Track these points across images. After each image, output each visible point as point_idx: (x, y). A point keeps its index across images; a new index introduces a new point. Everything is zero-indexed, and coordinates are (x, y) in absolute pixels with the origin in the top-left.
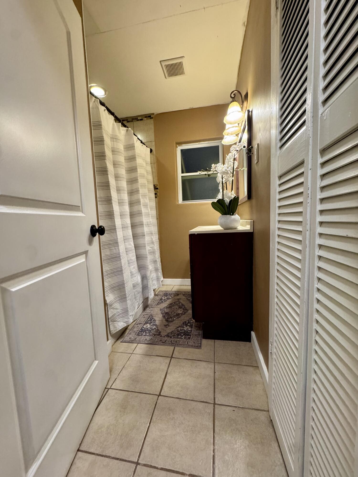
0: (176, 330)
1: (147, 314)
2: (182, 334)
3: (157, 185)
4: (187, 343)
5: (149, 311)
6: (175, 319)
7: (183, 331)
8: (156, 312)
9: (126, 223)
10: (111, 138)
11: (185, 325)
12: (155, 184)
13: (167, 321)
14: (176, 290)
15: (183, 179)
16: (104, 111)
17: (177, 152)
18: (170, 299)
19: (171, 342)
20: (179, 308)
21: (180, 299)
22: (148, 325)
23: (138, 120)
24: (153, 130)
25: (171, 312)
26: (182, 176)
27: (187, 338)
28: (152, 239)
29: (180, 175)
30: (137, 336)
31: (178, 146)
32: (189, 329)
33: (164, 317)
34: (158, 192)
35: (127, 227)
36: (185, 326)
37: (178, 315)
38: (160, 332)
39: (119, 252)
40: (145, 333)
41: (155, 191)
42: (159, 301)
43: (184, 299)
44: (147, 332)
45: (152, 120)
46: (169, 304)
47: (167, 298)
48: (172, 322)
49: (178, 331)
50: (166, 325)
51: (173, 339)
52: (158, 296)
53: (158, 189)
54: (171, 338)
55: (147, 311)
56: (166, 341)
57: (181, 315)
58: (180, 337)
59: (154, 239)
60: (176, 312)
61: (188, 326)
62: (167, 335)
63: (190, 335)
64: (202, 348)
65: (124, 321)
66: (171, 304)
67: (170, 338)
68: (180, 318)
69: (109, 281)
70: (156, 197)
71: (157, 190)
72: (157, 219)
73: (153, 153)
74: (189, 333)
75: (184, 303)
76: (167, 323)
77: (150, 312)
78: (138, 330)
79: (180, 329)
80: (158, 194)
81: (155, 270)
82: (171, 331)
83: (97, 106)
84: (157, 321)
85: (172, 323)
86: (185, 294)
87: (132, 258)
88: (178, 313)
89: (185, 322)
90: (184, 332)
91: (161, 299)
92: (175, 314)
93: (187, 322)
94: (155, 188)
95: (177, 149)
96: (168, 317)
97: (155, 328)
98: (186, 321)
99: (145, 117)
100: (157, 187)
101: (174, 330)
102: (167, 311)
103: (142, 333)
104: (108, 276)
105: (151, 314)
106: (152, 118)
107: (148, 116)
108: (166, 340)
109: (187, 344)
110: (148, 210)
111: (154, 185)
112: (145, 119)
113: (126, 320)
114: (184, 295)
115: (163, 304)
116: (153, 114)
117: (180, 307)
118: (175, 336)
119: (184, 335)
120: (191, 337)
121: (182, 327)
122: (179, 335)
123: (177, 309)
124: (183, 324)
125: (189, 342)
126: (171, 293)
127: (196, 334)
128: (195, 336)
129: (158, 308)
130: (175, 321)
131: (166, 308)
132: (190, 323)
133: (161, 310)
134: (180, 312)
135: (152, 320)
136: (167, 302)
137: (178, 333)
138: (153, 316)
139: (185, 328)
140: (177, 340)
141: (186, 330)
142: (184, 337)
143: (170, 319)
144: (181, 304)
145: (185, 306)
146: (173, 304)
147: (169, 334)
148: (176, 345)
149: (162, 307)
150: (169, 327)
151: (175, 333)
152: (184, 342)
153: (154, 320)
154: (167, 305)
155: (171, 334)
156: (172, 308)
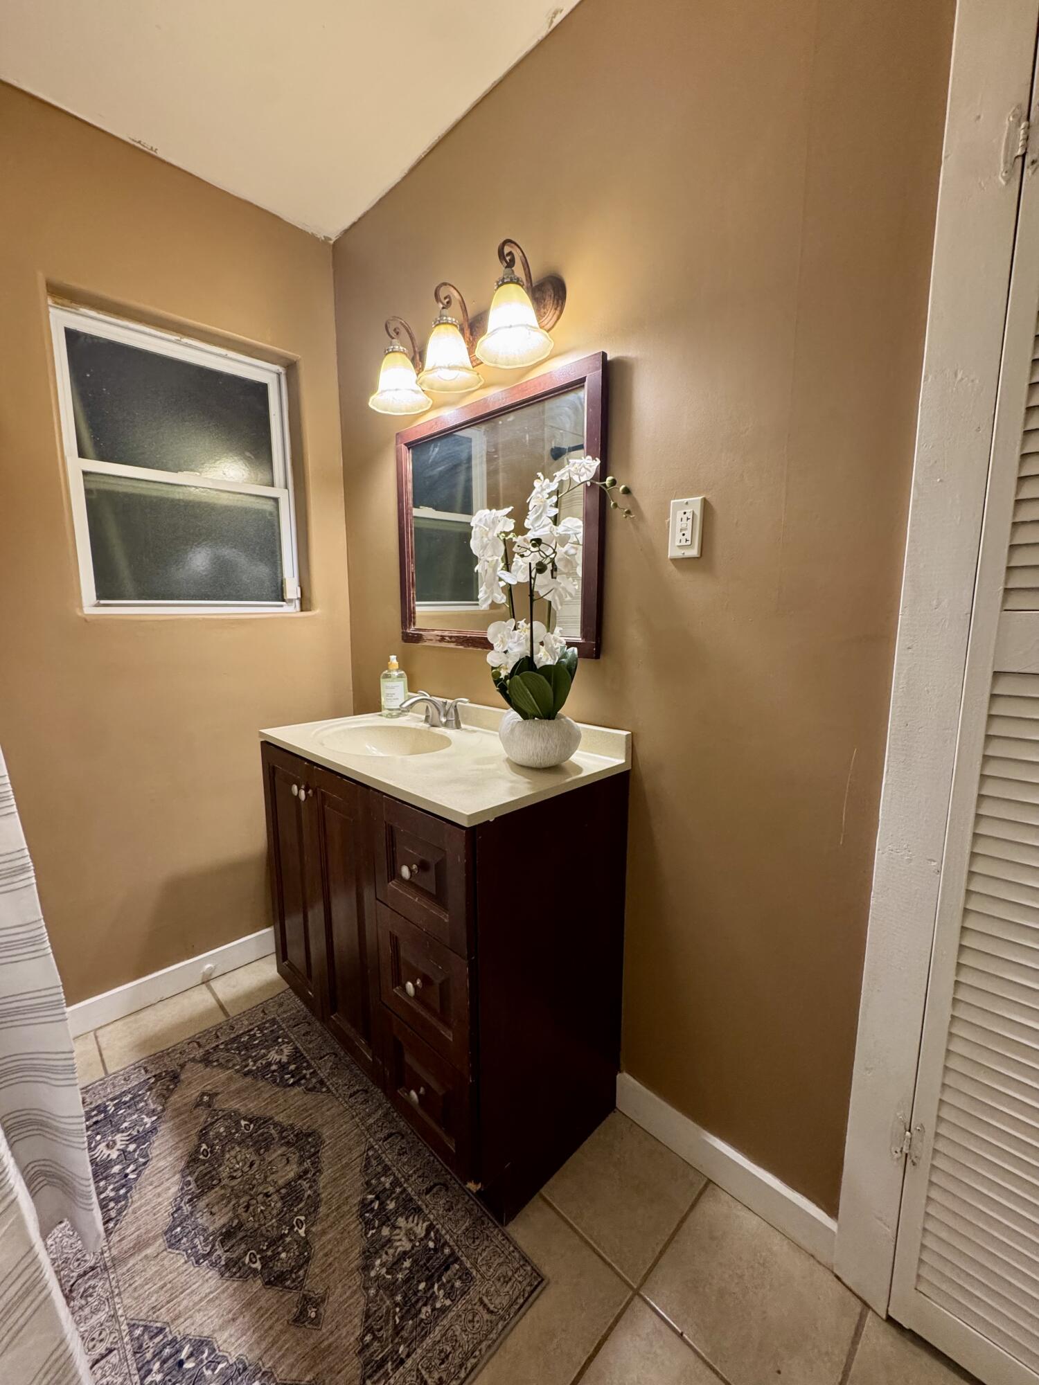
0: (372, 1292)
2: (422, 1286)
4: (487, 1316)
6: (302, 1232)
7: (407, 1264)
11: (382, 1224)
13: (275, 1280)
14: (132, 1058)
18: (154, 1130)
20: (257, 1152)
21: (212, 1096)
25: (247, 1207)
26: (85, 473)
27: (458, 1284)
29: (72, 464)
31: (42, 297)
32: (420, 1230)
33: (232, 1268)
36: (386, 1231)
37: (291, 1194)
43: (230, 1078)
46: (179, 1165)
47: (133, 1139)
48: (307, 1261)
49: (391, 1289)
50: (303, 1312)
51: (414, 1356)
54: (402, 1362)
57: (305, 1185)
58: (426, 1310)
60: (271, 1189)
61: (396, 1212)
62: (366, 1365)
63: (457, 1260)
64: (546, 1270)
66: (193, 1160)
67: (395, 1369)
68: (323, 1210)
74: (435, 1250)
75: (253, 1106)
76: (294, 1296)
77: (114, 1316)
79: (382, 1265)
82: (357, 1321)
85: (314, 1268)
86: (208, 1052)
88: (281, 1182)
89: (365, 1206)
90: (415, 1262)
91: (102, 1168)
92: (276, 1204)
93: (371, 1197)
96: (260, 1251)
98: (359, 1199)
101: (363, 1301)
102: (221, 1221)
105: (132, 1327)
109: (493, 1317)
114: (206, 1061)
115: (149, 1193)
117: (262, 1144)
118: (404, 1334)
119: (430, 1280)
120: (468, 1265)
121: (383, 1247)
122: (413, 1305)
123: (252, 1165)
124: (368, 1224)
125: (486, 1300)
126: (124, 1093)
127: (464, 1228)
128: (474, 1240)
129: (139, 1246)
130: (317, 1246)
131: (187, 1209)
132: (388, 1197)
133: (173, 1243)
134: (288, 1168)
135: (181, 1363)
136: (162, 1164)
137: (399, 1298)
138: (161, 1330)
139: (398, 1244)
140: (435, 1343)
141: (408, 1246)
142: (442, 1292)
143: (279, 1253)
144: (243, 1123)
145: (271, 1119)
146: (204, 1146)
147: (368, 1346)
148: (462, 1375)
149: (164, 1219)
150: (328, 1309)
151: (388, 1312)
152: (472, 1321)
153: (200, 1344)
154: (178, 1176)
155: (380, 1339)
156: (225, 1181)
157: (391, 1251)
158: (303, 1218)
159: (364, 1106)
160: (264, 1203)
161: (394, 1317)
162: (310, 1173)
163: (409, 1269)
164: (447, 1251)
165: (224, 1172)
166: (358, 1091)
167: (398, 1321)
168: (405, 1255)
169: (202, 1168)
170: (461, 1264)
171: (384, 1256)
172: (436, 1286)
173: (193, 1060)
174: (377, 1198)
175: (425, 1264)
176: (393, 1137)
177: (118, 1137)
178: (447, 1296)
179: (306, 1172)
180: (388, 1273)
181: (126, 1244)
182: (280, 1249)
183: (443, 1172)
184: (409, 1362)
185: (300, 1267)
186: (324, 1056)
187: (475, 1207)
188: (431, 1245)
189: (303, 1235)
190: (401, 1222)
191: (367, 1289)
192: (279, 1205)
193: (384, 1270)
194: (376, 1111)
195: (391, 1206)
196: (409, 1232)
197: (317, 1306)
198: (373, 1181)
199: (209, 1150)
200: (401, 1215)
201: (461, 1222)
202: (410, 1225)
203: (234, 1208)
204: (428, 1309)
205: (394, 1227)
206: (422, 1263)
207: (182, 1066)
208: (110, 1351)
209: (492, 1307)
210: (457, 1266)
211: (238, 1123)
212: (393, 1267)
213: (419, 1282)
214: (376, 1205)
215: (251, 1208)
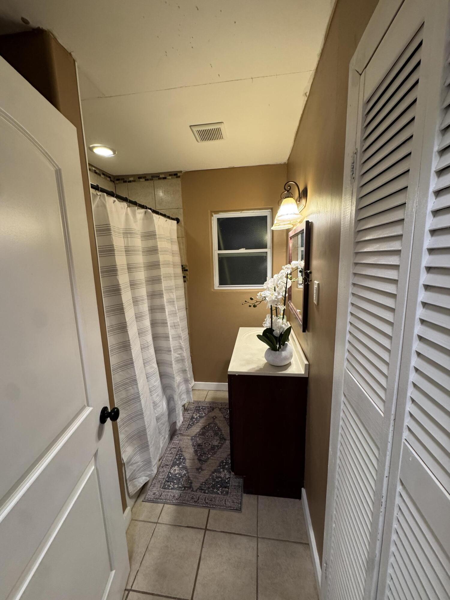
0: (211, 477)
1: (175, 447)
2: (219, 486)
3: (187, 266)
4: (224, 503)
5: (178, 440)
6: (209, 456)
7: (220, 479)
8: (185, 442)
9: (146, 342)
10: (124, 233)
11: (222, 468)
12: (184, 264)
13: (199, 460)
14: (210, 400)
15: (220, 257)
16: (114, 203)
17: (212, 222)
18: (203, 417)
19: (205, 501)
20: (214, 435)
21: (216, 418)
22: (176, 467)
23: (160, 179)
24: (180, 193)
25: (205, 443)
26: (218, 254)
27: (225, 492)
28: (181, 344)
29: (216, 252)
30: (163, 490)
31: (213, 214)
32: (227, 476)
33: (196, 451)
34: (187, 274)
35: (148, 347)
36: (222, 470)
37: (213, 448)
38: (191, 483)
39: (139, 391)
40: (172, 483)
41: (183, 273)
42: (190, 422)
43: (221, 416)
44: (175, 481)
45: (179, 179)
46: (202, 427)
47: (199, 416)
48: (206, 462)
49: (213, 480)
50: (199, 469)
51: (207, 494)
52: (189, 412)
53: (187, 270)
54: (205, 493)
55: (175, 441)
56: (198, 499)
57: (216, 448)
58: (215, 490)
59: (182, 344)
60: (211, 444)
62: (200, 487)
63: (228, 488)
64: (243, 510)
65: (146, 475)
66: (204, 428)
67: (203, 493)
68: (215, 456)
69: (126, 431)
70: (185, 281)
71: (186, 272)
72: (186, 309)
73: (181, 224)
74: (227, 483)
75: (220, 425)
76: (200, 465)
77: (179, 443)
78: (164, 479)
79: (216, 475)
80: (188, 277)
81: (184, 381)
82: (205, 479)
83: (103, 203)
84: (187, 461)
85: (206, 464)
86: (222, 408)
87: (155, 384)
88: (213, 444)
89: (222, 462)
90: (221, 481)
91: (192, 418)
93: (225, 461)
94: (184, 269)
95: (212, 218)
96: (201, 453)
97: (185, 475)
98: (223, 460)
99: (170, 175)
100: (186, 269)
101: (208, 477)
102: (200, 442)
103: (169, 483)
104: (125, 425)
105: (180, 447)
106: (179, 177)
107: (173, 173)
108: (199, 497)
109: (225, 505)
110: (174, 307)
111: (182, 266)
112: (170, 177)
113: (149, 473)
114: (220, 410)
115: (195, 428)
116: (181, 172)
117: (216, 434)
118: (209, 489)
119: (221, 486)
120: (229, 492)
121: (219, 472)
122: (215, 487)
123: (211, 437)
124: (220, 466)
125: (226, 501)
126: (204, 406)
127: (235, 484)
128: (235, 489)
129: (188, 436)
130: (209, 461)
131: (198, 435)
132: (227, 464)
133: (192, 439)
134: (216, 442)
135: (181, 459)
136: (200, 424)
137: (213, 483)
138: (182, 451)
139: (222, 474)
140: (212, 497)
141: (223, 477)
142: (221, 491)
143: (203, 456)
144: (216, 427)
145: (221, 430)
146: (207, 427)
147: (203, 485)
148: (212, 506)
149: (194, 434)
150: (203, 472)
151: (210, 483)
152: (221, 501)
153: (184, 459)
154: (200, 429)
155: (205, 486)
156: (206, 436)
157: (219, 474)
158: (211, 454)
160: (208, 445)
162: (219, 447)
164: (228, 485)
165: (207, 434)
167: (210, 486)
168: (220, 477)
169: (204, 430)
170: (229, 490)
172: (220, 489)
173: (218, 407)
174: (226, 463)
175: (223, 483)
177: (198, 414)
178: (221, 492)
179: (218, 446)
180: (216, 477)
181: (187, 434)
184: (206, 494)
185: (204, 462)
187: (241, 483)
188: (227, 481)
190: (226, 471)
191: (210, 476)
192: (210, 448)
193: (215, 476)
195: (227, 467)
196: (225, 474)
197: (201, 470)
198: (228, 459)
200: (227, 470)
202: (226, 474)
203: (203, 442)
204: (216, 490)
205: (224, 471)
207: (216, 408)
208: (175, 448)
209: (226, 503)
210: (227, 489)
211: (216, 426)
212: (217, 477)
213: (219, 485)
214: (224, 464)
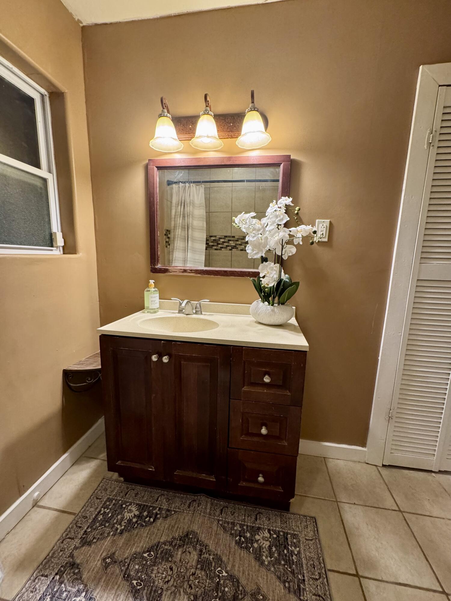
0: (272, 569)
2: (285, 551)
4: (312, 542)
6: (225, 574)
7: (274, 549)
11: (252, 544)
19: (317, 580)
20: (167, 560)
21: (112, 556)
25: (190, 587)
27: (295, 541)
32: (267, 535)
36: (256, 545)
37: (204, 565)
43: (114, 542)
48: (238, 581)
49: (278, 562)
51: (305, 575)
54: (304, 580)
56: (319, 596)
57: (206, 556)
60: (193, 570)
61: (252, 535)
62: (295, 593)
63: (287, 534)
67: (305, 585)
68: (224, 559)
74: (278, 536)
75: (143, 544)
79: (266, 557)
82: (278, 583)
85: (243, 581)
86: (82, 539)
88: (194, 564)
89: (239, 543)
90: (276, 546)
92: (201, 574)
93: (237, 538)
98: (234, 542)
101: (273, 575)
108: (314, 595)
109: (314, 541)
114: (85, 542)
117: (167, 556)
118: (296, 571)
119: (285, 547)
120: (292, 532)
121: (260, 551)
122: (289, 560)
123: (171, 569)
124: (247, 548)
125: (307, 538)
127: (279, 522)
128: (286, 522)
130: (236, 573)
132: (244, 533)
134: (192, 556)
137: (283, 562)
139: (264, 545)
140: (307, 564)
141: (268, 543)
142: (293, 548)
143: (224, 590)
144: (146, 555)
145: (159, 542)
146: (135, 582)
147: (289, 587)
148: (323, 565)
150: (264, 590)
151: (284, 570)
152: (310, 547)
155: (291, 581)
156: (165, 587)
157: (264, 550)
158: (219, 569)
159: (201, 506)
160: (196, 579)
161: (288, 570)
162: (203, 549)
163: (276, 550)
164: (281, 533)
165: (159, 583)
166: (190, 503)
167: (290, 570)
168: (270, 547)
169: (145, 591)
170: (290, 534)
171: (264, 554)
172: (289, 547)
173: (76, 548)
174: (240, 536)
175: (279, 544)
176: (224, 510)
178: (295, 547)
179: (201, 551)
180: (271, 558)
182: (223, 588)
183: (254, 509)
184: (306, 578)
185: (238, 587)
186: (158, 499)
187: (276, 512)
188: (275, 536)
189: (226, 575)
190: (257, 537)
191: (269, 570)
192: (203, 573)
193: (269, 558)
194: (207, 505)
195: (248, 535)
196: (264, 538)
197: (259, 593)
198: (232, 532)
199: (139, 581)
200: (255, 535)
201: (277, 521)
202: (262, 536)
203: (185, 592)
204: (294, 557)
205: (257, 541)
206: (278, 544)
207: (72, 556)
209: (310, 538)
210: (289, 536)
211: (143, 558)
212: (271, 555)
213: (283, 551)
214: (243, 539)
215: (193, 586)
